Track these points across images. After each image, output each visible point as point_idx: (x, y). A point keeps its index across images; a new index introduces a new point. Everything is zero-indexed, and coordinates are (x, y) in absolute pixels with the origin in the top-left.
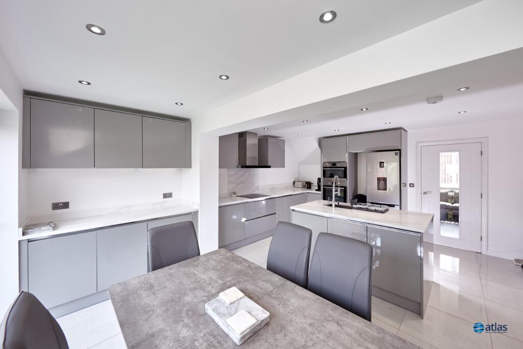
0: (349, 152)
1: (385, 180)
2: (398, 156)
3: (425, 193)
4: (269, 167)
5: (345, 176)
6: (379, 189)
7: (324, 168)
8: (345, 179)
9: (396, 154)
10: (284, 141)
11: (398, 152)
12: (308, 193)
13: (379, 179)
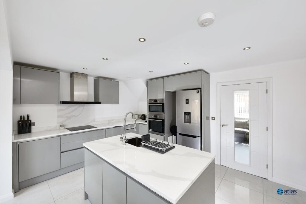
0: (166, 91)
1: (189, 114)
2: (199, 94)
3: (223, 126)
4: (100, 103)
5: (163, 111)
6: (185, 122)
7: (149, 104)
8: (162, 113)
9: (197, 92)
10: (118, 82)
11: (199, 90)
12: (140, 123)
13: (185, 113)
